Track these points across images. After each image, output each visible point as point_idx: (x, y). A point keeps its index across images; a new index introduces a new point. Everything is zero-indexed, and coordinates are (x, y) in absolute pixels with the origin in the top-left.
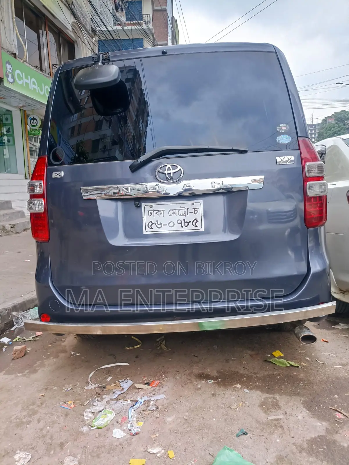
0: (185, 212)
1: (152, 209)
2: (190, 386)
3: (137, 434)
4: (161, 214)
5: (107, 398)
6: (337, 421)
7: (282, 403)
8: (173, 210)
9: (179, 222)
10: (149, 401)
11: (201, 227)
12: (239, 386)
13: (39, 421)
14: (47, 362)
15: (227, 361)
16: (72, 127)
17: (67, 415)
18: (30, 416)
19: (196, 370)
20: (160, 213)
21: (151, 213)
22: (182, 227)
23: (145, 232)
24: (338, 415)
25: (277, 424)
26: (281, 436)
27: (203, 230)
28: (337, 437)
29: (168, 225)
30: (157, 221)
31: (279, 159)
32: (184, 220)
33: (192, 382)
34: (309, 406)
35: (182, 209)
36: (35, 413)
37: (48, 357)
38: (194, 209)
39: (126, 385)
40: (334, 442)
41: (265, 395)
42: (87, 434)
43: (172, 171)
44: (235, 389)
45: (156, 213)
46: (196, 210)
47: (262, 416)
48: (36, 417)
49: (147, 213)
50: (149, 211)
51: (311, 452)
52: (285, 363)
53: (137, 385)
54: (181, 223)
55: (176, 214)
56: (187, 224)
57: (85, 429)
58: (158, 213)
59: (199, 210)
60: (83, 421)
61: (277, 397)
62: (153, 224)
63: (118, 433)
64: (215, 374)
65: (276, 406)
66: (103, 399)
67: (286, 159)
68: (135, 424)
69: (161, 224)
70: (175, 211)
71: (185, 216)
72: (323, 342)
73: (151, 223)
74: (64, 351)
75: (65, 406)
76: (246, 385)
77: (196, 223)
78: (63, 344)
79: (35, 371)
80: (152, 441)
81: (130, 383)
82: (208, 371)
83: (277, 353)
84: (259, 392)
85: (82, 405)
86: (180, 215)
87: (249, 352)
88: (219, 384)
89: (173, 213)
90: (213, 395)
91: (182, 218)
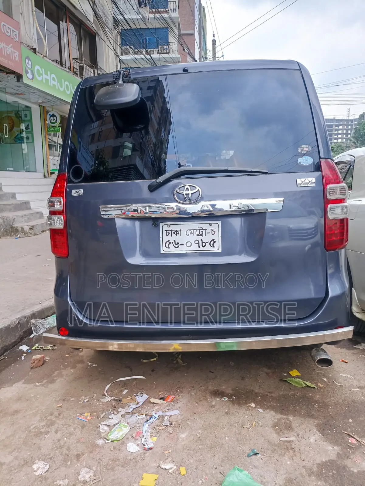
0: (202, 232)
1: (170, 229)
2: (205, 403)
3: (151, 449)
4: (178, 234)
5: (123, 411)
6: (349, 446)
7: (295, 425)
8: (190, 230)
9: (197, 242)
10: (163, 416)
11: (218, 248)
12: (253, 405)
13: (56, 432)
14: (64, 372)
15: (243, 378)
16: (92, 134)
17: (83, 427)
18: (48, 426)
19: (212, 386)
21: (168, 233)
22: (199, 247)
23: (162, 252)
24: (351, 440)
25: (288, 446)
26: (291, 458)
27: (220, 250)
28: (348, 462)
29: (185, 245)
30: (175, 241)
31: (299, 181)
32: (202, 240)
33: (206, 399)
34: (323, 429)
35: (200, 230)
36: (52, 423)
37: (66, 367)
38: (212, 229)
39: (142, 399)
40: (344, 467)
41: (279, 416)
42: (102, 447)
43: (190, 192)
44: (249, 408)
45: (174, 233)
46: (213, 231)
47: (274, 437)
48: (53, 428)
49: (164, 232)
50: (166, 231)
51: (320, 476)
52: (302, 383)
53: (152, 400)
54: (199, 243)
55: (193, 234)
56: (204, 244)
57: (100, 442)
58: (176, 233)
59: (217, 231)
60: (99, 433)
61: (291, 418)
62: (170, 243)
63: (132, 447)
64: (230, 391)
65: (289, 427)
66: (118, 412)
67: (307, 181)
68: (149, 440)
69: (178, 243)
70: (192, 231)
71: (203, 236)
72: (343, 362)
73: (168, 243)
74: (82, 362)
75: (82, 418)
76: (260, 404)
77: (213, 243)
78: (81, 354)
79: (53, 381)
80: (164, 457)
81: (145, 396)
82: (223, 388)
83: (294, 373)
84: (272, 413)
85: (98, 417)
86: (198, 235)
87: (266, 370)
88: (233, 402)
89: (191, 233)
90: (227, 413)
91: (199, 238)
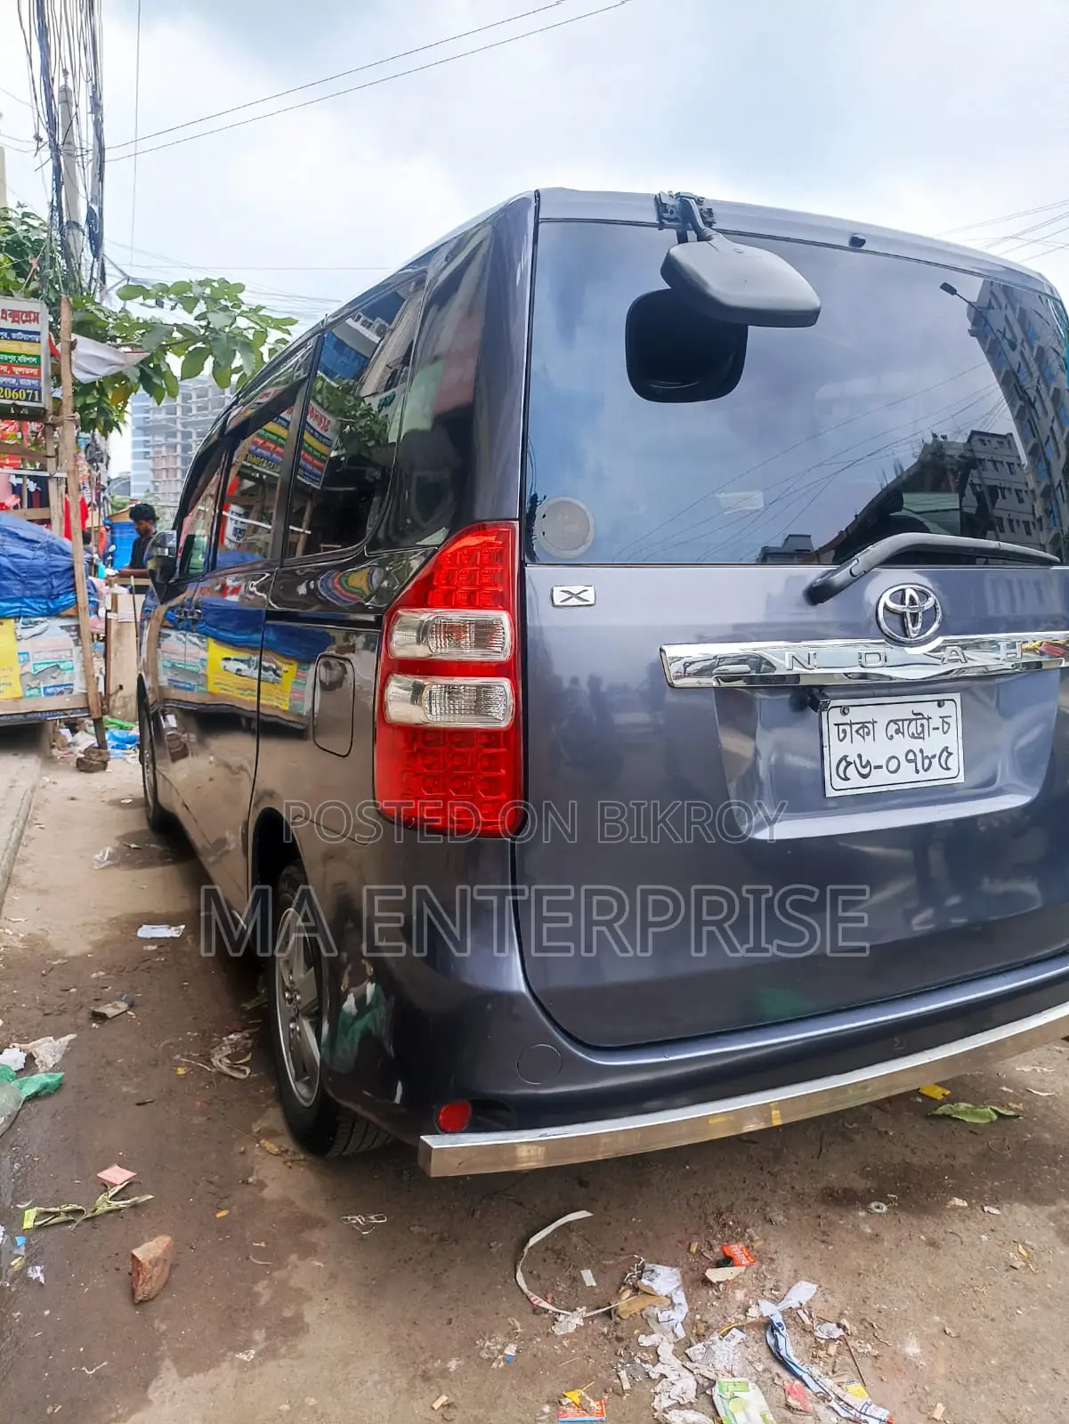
0: (922, 725)
1: (846, 719)
4: (868, 734)
8: (895, 722)
9: (911, 756)
11: (956, 772)
20: (866, 730)
21: (844, 731)
22: (917, 772)
23: (830, 793)
27: (961, 778)
29: (884, 767)
30: (860, 756)
32: (921, 751)
35: (916, 719)
38: (943, 718)
45: (857, 732)
46: (946, 723)
49: (834, 730)
50: (837, 725)
54: (915, 760)
55: (903, 734)
56: (927, 762)
58: (861, 732)
59: (951, 721)
62: (849, 764)
69: (868, 763)
70: (900, 723)
71: (924, 739)
73: (844, 764)
77: (947, 758)
86: (913, 736)
89: (897, 732)
91: (916, 745)
